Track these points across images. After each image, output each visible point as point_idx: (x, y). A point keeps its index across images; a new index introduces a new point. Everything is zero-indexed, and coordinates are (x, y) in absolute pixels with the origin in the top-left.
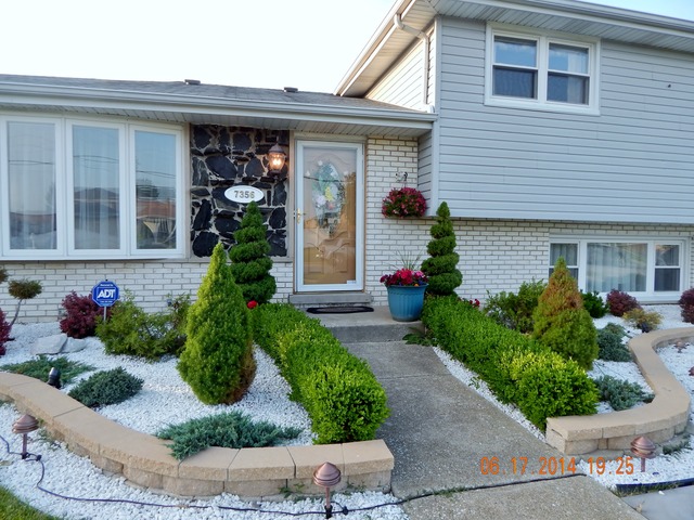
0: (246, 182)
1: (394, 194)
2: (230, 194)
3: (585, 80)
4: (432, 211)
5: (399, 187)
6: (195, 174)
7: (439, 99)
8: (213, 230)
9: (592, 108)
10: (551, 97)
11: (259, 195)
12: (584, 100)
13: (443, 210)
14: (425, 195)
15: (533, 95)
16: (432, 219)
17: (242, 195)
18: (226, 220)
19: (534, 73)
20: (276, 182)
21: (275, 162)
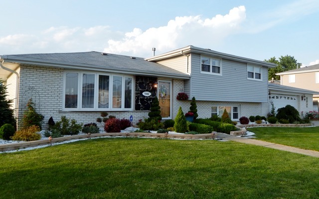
0: (147, 91)
1: (179, 94)
2: (144, 94)
3: (219, 68)
4: (191, 98)
5: (180, 92)
6: (136, 89)
7: (192, 72)
8: (140, 103)
9: (220, 74)
10: (213, 72)
11: (150, 94)
12: (219, 72)
13: (194, 98)
14: (187, 95)
15: (209, 71)
16: (190, 100)
17: (147, 94)
18: (142, 100)
19: (209, 66)
20: (154, 91)
21: (156, 86)
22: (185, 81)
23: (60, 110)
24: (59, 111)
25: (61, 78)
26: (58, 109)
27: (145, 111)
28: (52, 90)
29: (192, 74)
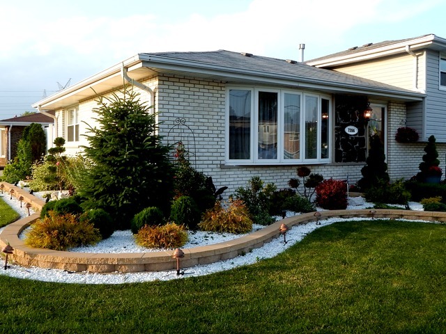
0: (352, 124)
1: (399, 130)
2: (347, 130)
4: (425, 138)
5: (401, 126)
6: (336, 121)
7: (427, 87)
8: (341, 149)
11: (356, 130)
13: (432, 139)
14: (417, 131)
16: (423, 142)
17: (351, 130)
20: (362, 124)
21: (368, 115)
22: (411, 104)
23: (222, 162)
24: (220, 164)
25: (222, 99)
26: (219, 162)
27: (349, 163)
28: (208, 124)
29: (427, 91)
